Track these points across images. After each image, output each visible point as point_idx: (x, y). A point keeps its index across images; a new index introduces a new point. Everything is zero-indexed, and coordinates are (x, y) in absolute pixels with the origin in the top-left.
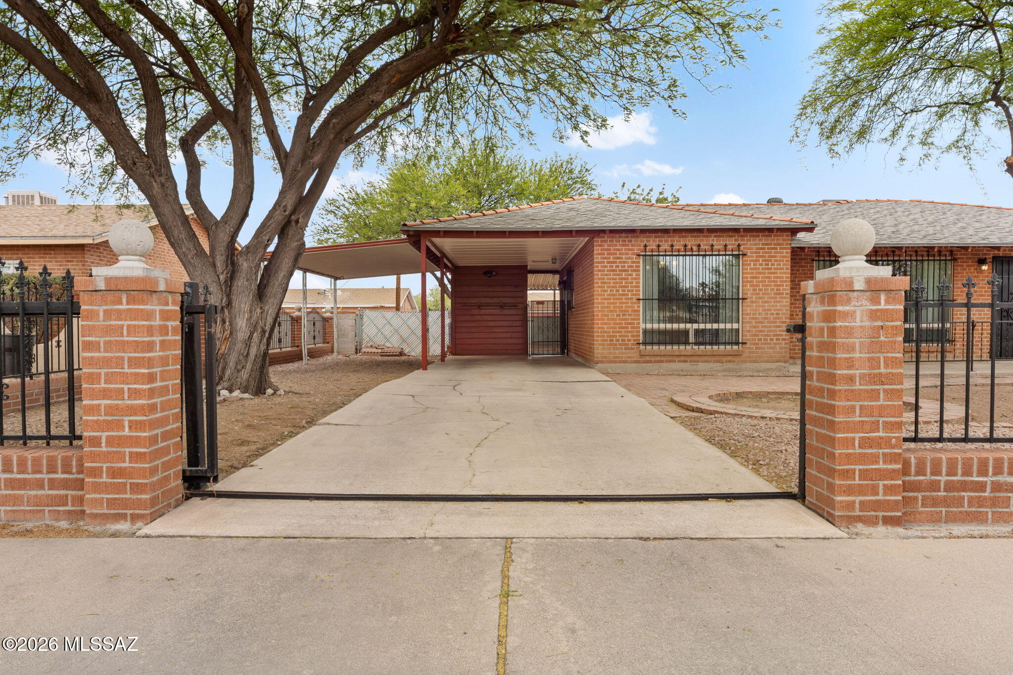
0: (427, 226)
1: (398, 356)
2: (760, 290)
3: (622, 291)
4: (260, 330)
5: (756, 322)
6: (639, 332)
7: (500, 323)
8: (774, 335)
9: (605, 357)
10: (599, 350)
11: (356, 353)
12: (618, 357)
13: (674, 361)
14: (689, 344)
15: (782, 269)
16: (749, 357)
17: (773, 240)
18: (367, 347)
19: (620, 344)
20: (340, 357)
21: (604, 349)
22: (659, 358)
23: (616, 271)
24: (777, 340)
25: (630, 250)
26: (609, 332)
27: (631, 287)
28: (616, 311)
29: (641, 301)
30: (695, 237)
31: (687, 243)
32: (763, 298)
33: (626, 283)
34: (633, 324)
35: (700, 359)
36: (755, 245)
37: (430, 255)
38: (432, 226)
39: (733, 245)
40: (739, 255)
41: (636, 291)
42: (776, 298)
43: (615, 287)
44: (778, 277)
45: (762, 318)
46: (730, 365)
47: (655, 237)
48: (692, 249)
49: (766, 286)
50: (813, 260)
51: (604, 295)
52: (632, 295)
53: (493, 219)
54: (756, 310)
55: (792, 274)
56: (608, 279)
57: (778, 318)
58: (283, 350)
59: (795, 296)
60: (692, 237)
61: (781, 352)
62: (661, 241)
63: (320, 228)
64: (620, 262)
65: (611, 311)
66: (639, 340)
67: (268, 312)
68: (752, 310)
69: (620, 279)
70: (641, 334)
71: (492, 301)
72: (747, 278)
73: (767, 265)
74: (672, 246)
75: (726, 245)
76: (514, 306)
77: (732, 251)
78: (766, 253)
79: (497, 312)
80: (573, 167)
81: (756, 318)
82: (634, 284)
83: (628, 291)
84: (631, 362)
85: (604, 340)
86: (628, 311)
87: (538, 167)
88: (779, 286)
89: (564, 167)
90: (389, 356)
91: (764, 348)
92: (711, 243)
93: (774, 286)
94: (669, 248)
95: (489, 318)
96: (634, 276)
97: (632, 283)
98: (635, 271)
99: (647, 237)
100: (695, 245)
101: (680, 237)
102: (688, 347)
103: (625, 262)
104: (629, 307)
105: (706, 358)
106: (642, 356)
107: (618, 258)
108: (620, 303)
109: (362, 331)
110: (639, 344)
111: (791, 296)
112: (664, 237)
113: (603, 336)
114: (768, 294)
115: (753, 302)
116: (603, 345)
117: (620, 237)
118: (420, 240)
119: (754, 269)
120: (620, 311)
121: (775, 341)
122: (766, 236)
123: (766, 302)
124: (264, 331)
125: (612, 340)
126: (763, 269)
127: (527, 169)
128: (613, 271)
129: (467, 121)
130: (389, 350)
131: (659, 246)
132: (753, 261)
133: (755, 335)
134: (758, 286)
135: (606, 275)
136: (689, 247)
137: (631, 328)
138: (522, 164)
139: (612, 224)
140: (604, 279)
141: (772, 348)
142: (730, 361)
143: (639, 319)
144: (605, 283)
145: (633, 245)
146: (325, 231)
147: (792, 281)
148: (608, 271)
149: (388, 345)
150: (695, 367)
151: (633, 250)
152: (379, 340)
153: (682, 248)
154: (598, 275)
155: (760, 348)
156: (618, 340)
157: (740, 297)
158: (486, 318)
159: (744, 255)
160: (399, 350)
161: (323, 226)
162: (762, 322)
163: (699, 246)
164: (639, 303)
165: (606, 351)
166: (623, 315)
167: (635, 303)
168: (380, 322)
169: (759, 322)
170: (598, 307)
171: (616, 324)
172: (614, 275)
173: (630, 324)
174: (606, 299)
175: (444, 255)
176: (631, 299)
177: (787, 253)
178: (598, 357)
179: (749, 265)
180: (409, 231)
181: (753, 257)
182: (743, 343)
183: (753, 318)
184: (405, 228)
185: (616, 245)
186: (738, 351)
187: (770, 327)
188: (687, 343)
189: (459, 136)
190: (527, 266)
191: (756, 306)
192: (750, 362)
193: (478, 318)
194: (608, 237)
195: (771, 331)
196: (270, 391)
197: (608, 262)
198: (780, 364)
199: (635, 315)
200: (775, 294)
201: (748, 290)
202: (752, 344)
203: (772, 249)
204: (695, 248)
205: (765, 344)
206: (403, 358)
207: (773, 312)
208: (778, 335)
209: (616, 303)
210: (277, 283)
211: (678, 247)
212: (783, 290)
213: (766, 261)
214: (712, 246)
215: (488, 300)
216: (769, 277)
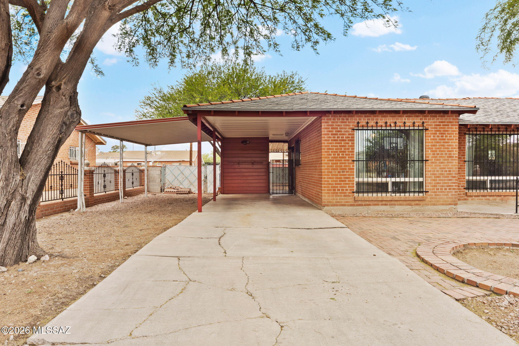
0: (201, 107)
1: (187, 194)
2: (438, 154)
3: (342, 155)
4: (19, 197)
5: (435, 177)
6: (353, 184)
7: (251, 174)
8: (447, 186)
9: (330, 202)
10: (326, 197)
11: (161, 192)
12: (338, 202)
13: (378, 205)
14: (389, 192)
15: (453, 139)
16: (431, 201)
17: (446, 119)
18: (168, 188)
19: (340, 193)
20: (150, 195)
21: (329, 196)
22: (368, 203)
23: (337, 140)
24: (449, 189)
25: (347, 125)
26: (333, 184)
27: (348, 152)
28: (337, 169)
29: (355, 162)
30: (393, 116)
31: (387, 121)
32: (439, 160)
33: (344, 149)
34: (350, 178)
35: (396, 203)
36: (434, 122)
37: (204, 128)
38: (205, 107)
39: (419, 122)
40: (423, 130)
41: (352, 155)
42: (449, 160)
43: (337, 152)
44: (450, 145)
45: (439, 174)
46: (417, 207)
47: (365, 117)
48: (390, 125)
49: (442, 151)
50: (465, 134)
51: (329, 158)
52: (349, 157)
53: (249, 104)
54: (435, 168)
55: (459, 143)
56: (331, 146)
57: (450, 174)
58: (107, 193)
59: (460, 158)
60: (390, 116)
61: (452, 198)
62: (369, 119)
63: (141, 114)
64: (340, 134)
65: (334, 169)
66: (354, 190)
67: (29, 179)
68: (432, 168)
69: (340, 146)
70: (355, 185)
71: (247, 160)
72: (429, 146)
73: (443, 136)
74: (377, 123)
75: (414, 123)
76: (260, 163)
77: (419, 126)
78: (442, 128)
79: (250, 166)
80: (294, 79)
81: (435, 174)
82: (350, 150)
83: (346, 155)
84: (348, 206)
85: (329, 190)
86: (346, 169)
87: (273, 80)
88: (451, 151)
89: (289, 79)
90: (181, 194)
91: (441, 195)
92: (404, 121)
93: (447, 151)
94: (374, 124)
95: (244, 170)
96: (350, 144)
97: (349, 149)
98: (351, 140)
99: (359, 116)
100: (393, 123)
101: (382, 117)
102: (389, 195)
103: (343, 134)
104: (347, 166)
105: (401, 202)
106: (355, 201)
107: (339, 131)
108: (340, 163)
109: (165, 178)
110: (354, 192)
111: (459, 158)
112: (371, 117)
113: (328, 187)
114: (443, 157)
115: (432, 163)
116: (328, 193)
117: (340, 117)
118: (197, 118)
119: (433, 139)
120: (340, 169)
121: (448, 190)
122: (442, 116)
123: (442, 163)
124: (24, 199)
125: (335, 190)
126: (439, 139)
127: (267, 81)
128: (335, 140)
129: (231, 34)
130: (182, 190)
131: (367, 123)
132: (433, 134)
133: (434, 186)
134: (436, 151)
135: (331, 143)
136: (389, 124)
137: (349, 181)
138: (264, 78)
139: (335, 107)
140: (329, 146)
141: (446, 195)
142: (417, 205)
143: (354, 175)
144: (330, 149)
145: (349, 122)
146: (144, 116)
147: (459, 148)
148: (332, 140)
149: (181, 187)
150: (393, 209)
151: (349, 126)
152: (176, 184)
153: (384, 125)
154: (325, 143)
155: (437, 195)
156: (339, 190)
157: (424, 159)
158: (243, 170)
159: (427, 130)
160: (188, 190)
161: (143, 113)
162: (439, 177)
163: (396, 123)
164: (354, 163)
165: (330, 198)
166: (342, 172)
167: (351, 163)
168: (177, 172)
169: (437, 177)
170: (325, 166)
171: (337, 178)
172: (336, 143)
173: (347, 178)
174: (331, 160)
175: (215, 130)
176: (348, 160)
177: (456, 128)
178: (325, 202)
179: (430, 136)
180: (188, 110)
181: (433, 131)
182: (426, 192)
183: (433, 174)
184: (186, 109)
185: (337, 122)
186: (423, 197)
187: (445, 180)
188: (387, 191)
189: (226, 44)
190: (268, 138)
191: (435, 166)
192: (431, 205)
193: (238, 170)
194: (332, 116)
195: (445, 183)
196: (32, 258)
197: (332, 134)
198: (451, 206)
199: (351, 172)
200: (448, 157)
201: (429, 154)
202: (432, 192)
203: (445, 125)
204: (392, 125)
205: (441, 192)
206: (190, 195)
207: (446, 169)
208: (450, 186)
209: (338, 163)
210: (41, 151)
211: (381, 124)
212: (453, 154)
213: (442, 134)
214: (405, 123)
215: (244, 159)
216: (443, 145)
